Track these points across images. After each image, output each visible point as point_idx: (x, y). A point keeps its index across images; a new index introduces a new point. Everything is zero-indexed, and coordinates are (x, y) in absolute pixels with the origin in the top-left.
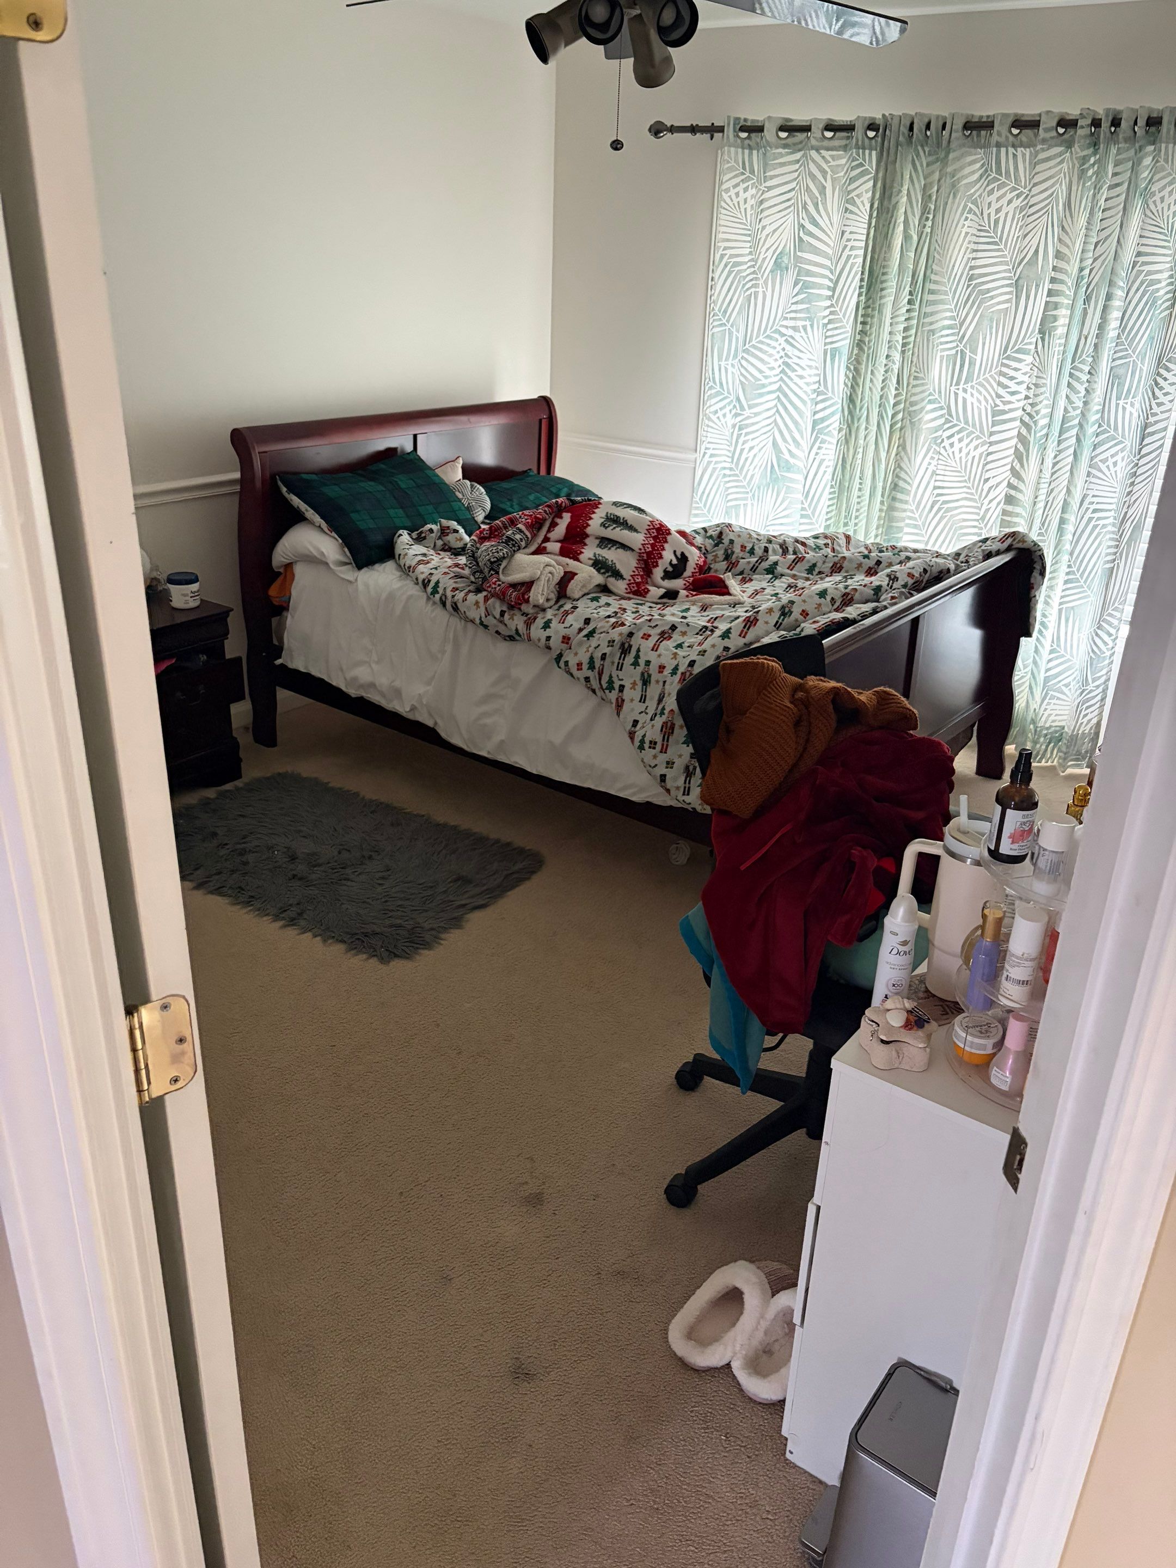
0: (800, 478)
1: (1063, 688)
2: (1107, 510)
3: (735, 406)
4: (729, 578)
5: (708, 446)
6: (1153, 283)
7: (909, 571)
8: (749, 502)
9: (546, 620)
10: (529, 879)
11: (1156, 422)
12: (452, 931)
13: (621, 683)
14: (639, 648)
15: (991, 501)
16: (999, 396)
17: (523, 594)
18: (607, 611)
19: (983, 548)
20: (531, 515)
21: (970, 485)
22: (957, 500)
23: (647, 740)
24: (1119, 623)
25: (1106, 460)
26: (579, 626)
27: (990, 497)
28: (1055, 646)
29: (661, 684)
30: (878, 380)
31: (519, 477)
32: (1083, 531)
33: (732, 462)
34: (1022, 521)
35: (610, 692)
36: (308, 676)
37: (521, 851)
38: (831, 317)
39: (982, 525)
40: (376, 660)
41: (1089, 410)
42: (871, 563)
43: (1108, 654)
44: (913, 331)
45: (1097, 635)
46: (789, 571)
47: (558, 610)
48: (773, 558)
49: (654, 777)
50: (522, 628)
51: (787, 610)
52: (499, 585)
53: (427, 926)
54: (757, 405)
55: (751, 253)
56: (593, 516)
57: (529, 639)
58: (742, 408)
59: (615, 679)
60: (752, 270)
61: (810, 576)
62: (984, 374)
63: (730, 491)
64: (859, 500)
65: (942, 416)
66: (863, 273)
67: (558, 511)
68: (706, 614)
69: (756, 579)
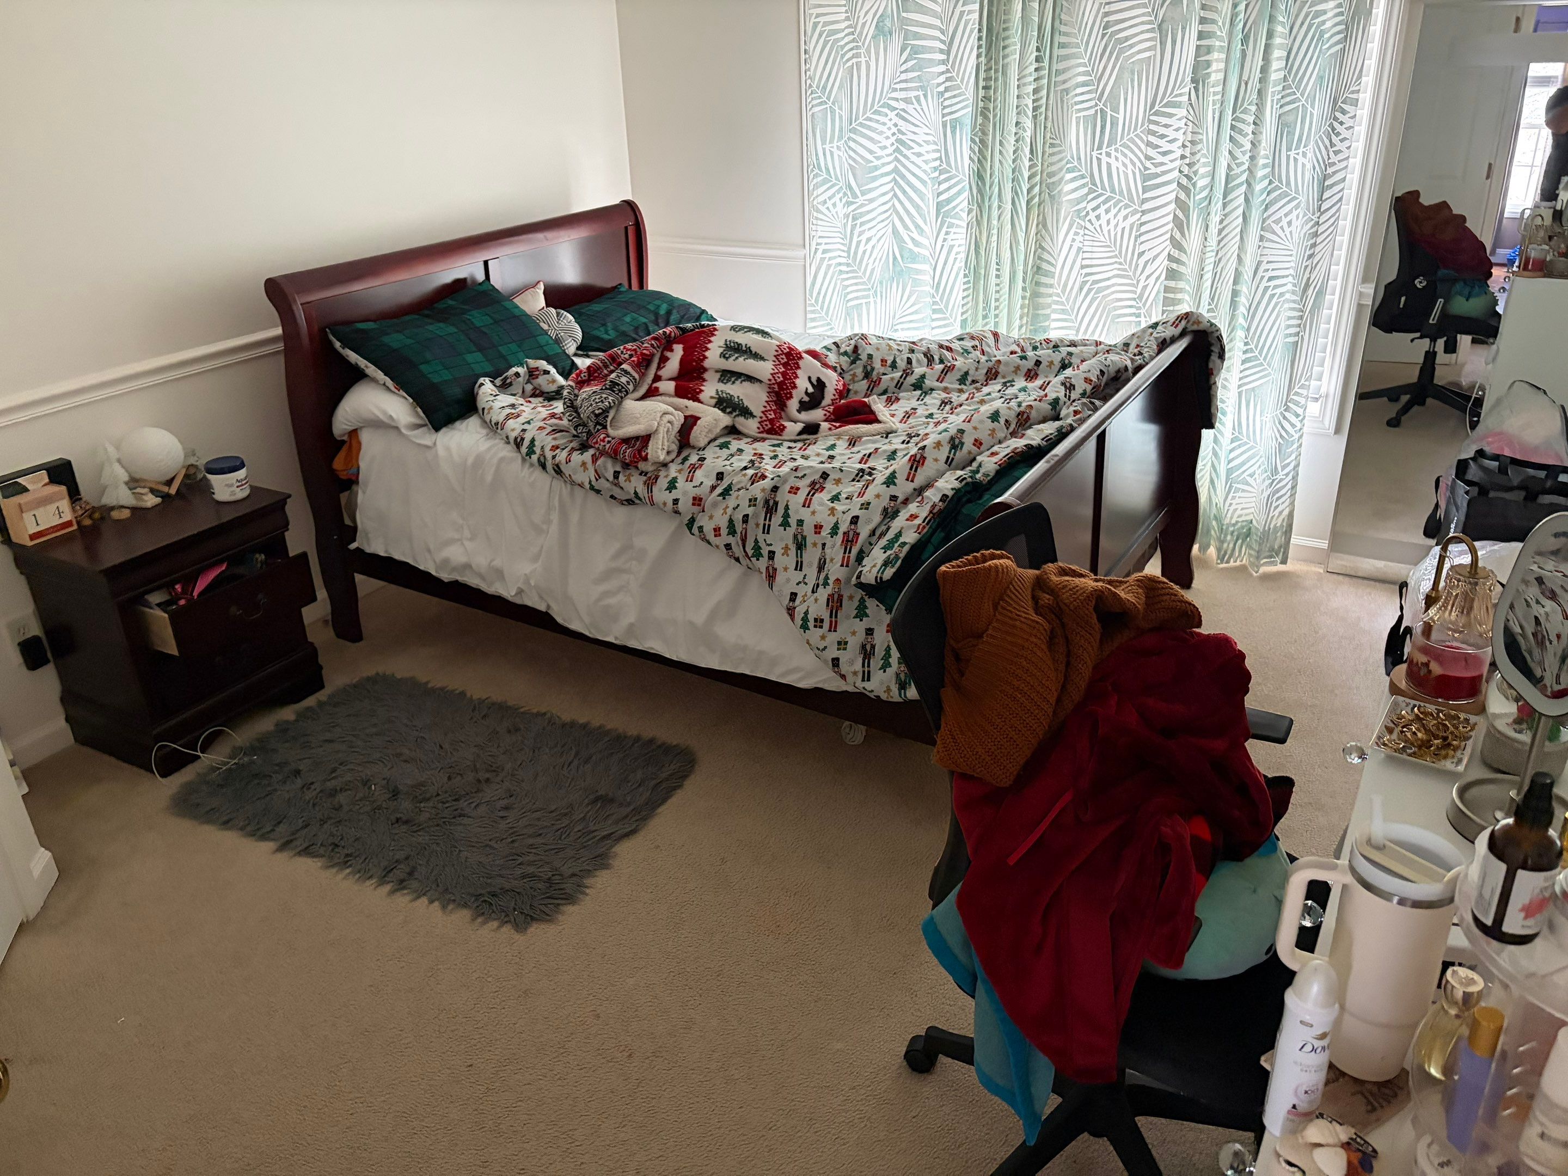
0: (926, 267)
1: (1248, 479)
2: (1283, 277)
3: (845, 194)
4: (875, 402)
5: (820, 241)
6: (1318, 14)
7: (1086, 375)
8: (872, 300)
9: (670, 478)
10: (680, 787)
11: (1334, 173)
12: (598, 873)
13: (771, 548)
14: (787, 505)
15: (1148, 277)
16: (1148, 158)
17: (640, 451)
18: (741, 460)
19: (1155, 335)
20: (635, 350)
21: (1122, 260)
22: (1108, 279)
23: (811, 617)
24: (1306, 401)
25: (1280, 219)
26: (710, 484)
27: (1146, 273)
28: (1237, 434)
29: (820, 546)
30: (1007, 151)
31: (609, 296)
32: (1259, 303)
33: (849, 257)
34: (1187, 297)
35: (758, 560)
36: (390, 560)
37: (667, 749)
38: (948, 84)
39: (1141, 305)
40: (469, 536)
41: (1256, 165)
42: (1030, 364)
43: (1296, 436)
44: (1044, 92)
45: (1285, 418)
46: (938, 384)
47: (683, 463)
48: (919, 370)
49: (825, 661)
50: (642, 490)
51: (957, 441)
52: (609, 442)
53: (567, 871)
54: (871, 190)
55: (847, 19)
56: (709, 346)
57: (652, 504)
58: (855, 196)
59: (762, 544)
60: (851, 37)
61: (963, 386)
62: (1128, 134)
63: (849, 289)
64: (998, 288)
65: (1084, 185)
66: (980, 31)
67: (667, 344)
68: (855, 449)
69: (904, 398)
